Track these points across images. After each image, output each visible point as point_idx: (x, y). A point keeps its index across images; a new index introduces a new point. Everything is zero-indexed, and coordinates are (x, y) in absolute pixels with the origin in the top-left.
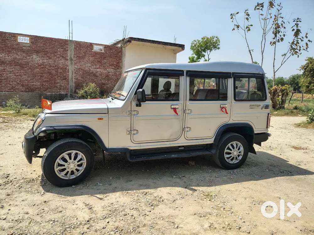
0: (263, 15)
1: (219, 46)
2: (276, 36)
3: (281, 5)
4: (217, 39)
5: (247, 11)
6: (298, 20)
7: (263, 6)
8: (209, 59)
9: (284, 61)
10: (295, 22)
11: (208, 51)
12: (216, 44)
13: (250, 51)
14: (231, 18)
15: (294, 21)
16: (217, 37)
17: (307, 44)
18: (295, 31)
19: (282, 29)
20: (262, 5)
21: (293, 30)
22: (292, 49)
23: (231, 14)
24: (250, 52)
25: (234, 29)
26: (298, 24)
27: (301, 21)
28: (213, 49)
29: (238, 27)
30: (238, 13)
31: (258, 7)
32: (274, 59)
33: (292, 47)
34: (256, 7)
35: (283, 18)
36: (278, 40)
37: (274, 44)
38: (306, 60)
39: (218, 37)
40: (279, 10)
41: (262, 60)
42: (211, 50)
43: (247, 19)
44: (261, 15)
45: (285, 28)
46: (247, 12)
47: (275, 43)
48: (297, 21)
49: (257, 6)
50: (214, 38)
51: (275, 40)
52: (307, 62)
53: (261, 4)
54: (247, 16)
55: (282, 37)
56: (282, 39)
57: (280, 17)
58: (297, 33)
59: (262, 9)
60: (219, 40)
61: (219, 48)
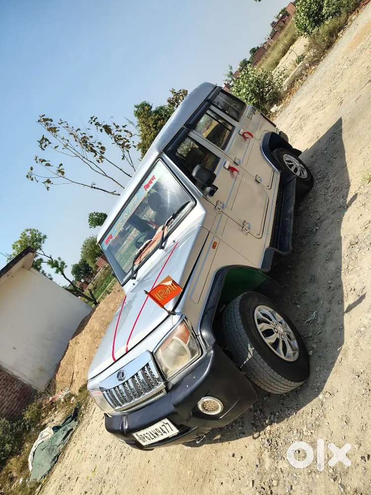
0: (58, 146)
1: (42, 235)
2: (94, 151)
3: (63, 120)
4: (29, 232)
5: (38, 159)
6: (93, 119)
7: (47, 140)
8: (51, 258)
9: (130, 161)
10: (94, 123)
11: (38, 251)
12: (35, 237)
13: (92, 187)
14: (32, 180)
15: (91, 123)
16: (27, 231)
17: (126, 131)
18: (104, 130)
19: (91, 141)
20: (44, 139)
21: (101, 130)
22: (123, 146)
23: (27, 176)
24: (95, 188)
25: (48, 188)
26: (97, 123)
27: (97, 118)
28: (39, 244)
29: (48, 181)
30: (32, 169)
31: (43, 145)
32: (121, 170)
33: (119, 144)
34: (41, 147)
35: (79, 129)
36: (101, 152)
37: (103, 159)
38: (138, 150)
39: (29, 228)
40: (67, 127)
41: (114, 180)
42: (40, 247)
43: (48, 165)
44: (56, 147)
45: (91, 137)
46: (40, 160)
47: (102, 157)
48: (94, 121)
49: (41, 144)
50: (25, 235)
51: (98, 155)
52: (140, 150)
53: (42, 139)
54: (44, 163)
55: (100, 146)
56: (103, 148)
57: (76, 131)
58: (107, 129)
59: (50, 143)
60: (34, 230)
61: (45, 237)
